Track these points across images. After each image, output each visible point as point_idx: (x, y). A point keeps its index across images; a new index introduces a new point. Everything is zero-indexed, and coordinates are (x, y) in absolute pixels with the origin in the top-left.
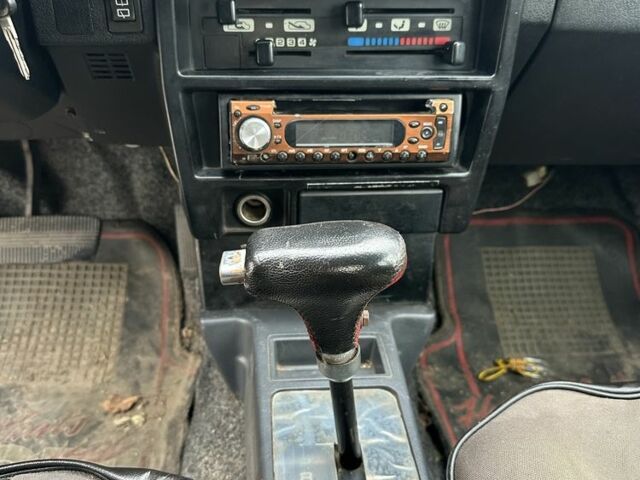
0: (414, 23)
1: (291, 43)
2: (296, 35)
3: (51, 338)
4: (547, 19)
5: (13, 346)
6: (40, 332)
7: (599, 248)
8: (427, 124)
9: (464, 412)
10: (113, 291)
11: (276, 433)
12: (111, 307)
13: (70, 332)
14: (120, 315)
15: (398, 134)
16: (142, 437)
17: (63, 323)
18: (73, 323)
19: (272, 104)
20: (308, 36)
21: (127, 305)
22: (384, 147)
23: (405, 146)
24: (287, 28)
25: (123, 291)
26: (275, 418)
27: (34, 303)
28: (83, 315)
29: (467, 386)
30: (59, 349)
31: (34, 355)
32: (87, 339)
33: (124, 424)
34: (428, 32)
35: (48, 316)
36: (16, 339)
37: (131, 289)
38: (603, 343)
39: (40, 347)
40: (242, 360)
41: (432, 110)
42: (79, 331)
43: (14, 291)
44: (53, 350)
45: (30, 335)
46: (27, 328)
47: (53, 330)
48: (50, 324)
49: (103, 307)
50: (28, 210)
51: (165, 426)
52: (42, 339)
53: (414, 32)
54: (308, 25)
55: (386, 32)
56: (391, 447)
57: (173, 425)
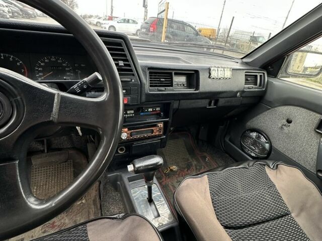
0: (153, 109)
1: (129, 115)
2: (130, 114)
3: (53, 184)
4: (177, 107)
5: (41, 189)
6: (49, 183)
7: (184, 139)
8: (158, 129)
9: (163, 181)
10: (69, 168)
11: (134, 198)
12: (69, 172)
13: (59, 181)
14: (72, 174)
15: (152, 131)
16: (86, 206)
17: (56, 179)
18: (59, 179)
19: (127, 129)
20: (132, 114)
21: (74, 171)
22: (150, 134)
23: (154, 134)
24: (128, 112)
25: (72, 167)
26: (133, 195)
27: (46, 175)
28: (61, 176)
29: (162, 175)
30: (56, 187)
31: (48, 190)
32: (64, 182)
33: (81, 203)
34: (155, 111)
35: (51, 178)
36: (42, 187)
37: (74, 167)
38: (188, 160)
39: (50, 188)
40: (119, 183)
41: (158, 126)
42: (61, 181)
43: (38, 173)
44: (54, 188)
45: (46, 185)
46: (45, 183)
47: (53, 182)
48: (52, 181)
49: (67, 173)
50: (46, 151)
51: (92, 201)
52: (50, 185)
53: (153, 111)
54: (132, 112)
55: (148, 111)
56: (158, 196)
57: (94, 201)
